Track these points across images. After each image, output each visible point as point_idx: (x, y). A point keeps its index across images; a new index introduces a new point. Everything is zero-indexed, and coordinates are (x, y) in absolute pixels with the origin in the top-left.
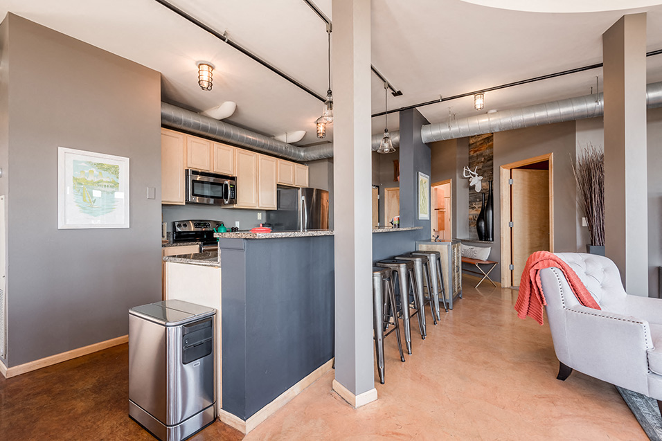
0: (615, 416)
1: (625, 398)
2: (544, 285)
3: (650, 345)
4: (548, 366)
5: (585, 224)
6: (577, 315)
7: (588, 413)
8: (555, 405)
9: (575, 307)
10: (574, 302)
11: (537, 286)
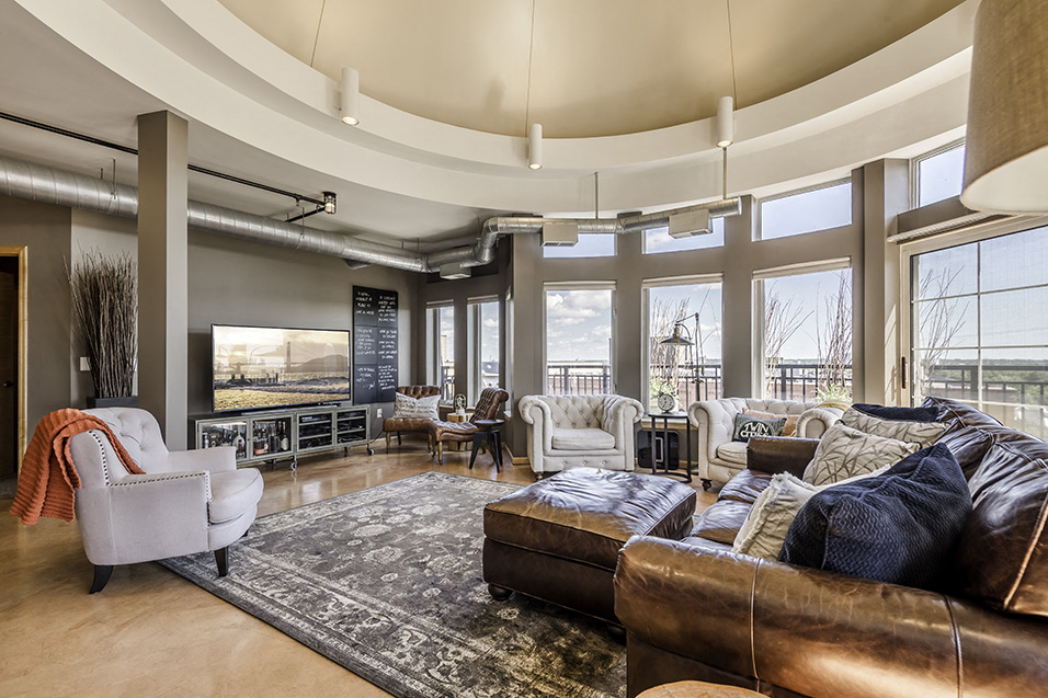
0: (176, 593)
1: (178, 571)
2: (76, 460)
3: (210, 496)
4: (67, 586)
5: (84, 365)
6: (129, 488)
7: (148, 608)
8: (104, 623)
9: (124, 479)
10: (120, 472)
11: (66, 463)
